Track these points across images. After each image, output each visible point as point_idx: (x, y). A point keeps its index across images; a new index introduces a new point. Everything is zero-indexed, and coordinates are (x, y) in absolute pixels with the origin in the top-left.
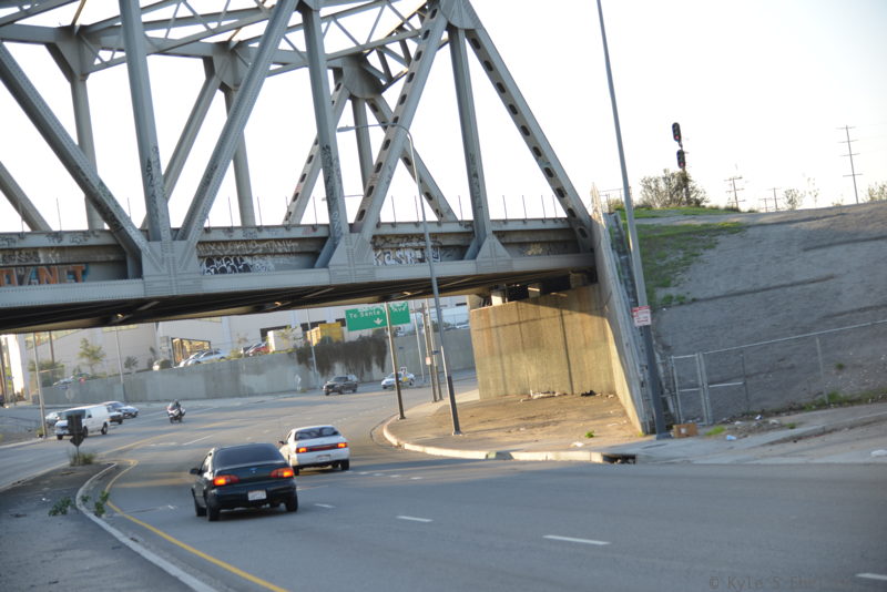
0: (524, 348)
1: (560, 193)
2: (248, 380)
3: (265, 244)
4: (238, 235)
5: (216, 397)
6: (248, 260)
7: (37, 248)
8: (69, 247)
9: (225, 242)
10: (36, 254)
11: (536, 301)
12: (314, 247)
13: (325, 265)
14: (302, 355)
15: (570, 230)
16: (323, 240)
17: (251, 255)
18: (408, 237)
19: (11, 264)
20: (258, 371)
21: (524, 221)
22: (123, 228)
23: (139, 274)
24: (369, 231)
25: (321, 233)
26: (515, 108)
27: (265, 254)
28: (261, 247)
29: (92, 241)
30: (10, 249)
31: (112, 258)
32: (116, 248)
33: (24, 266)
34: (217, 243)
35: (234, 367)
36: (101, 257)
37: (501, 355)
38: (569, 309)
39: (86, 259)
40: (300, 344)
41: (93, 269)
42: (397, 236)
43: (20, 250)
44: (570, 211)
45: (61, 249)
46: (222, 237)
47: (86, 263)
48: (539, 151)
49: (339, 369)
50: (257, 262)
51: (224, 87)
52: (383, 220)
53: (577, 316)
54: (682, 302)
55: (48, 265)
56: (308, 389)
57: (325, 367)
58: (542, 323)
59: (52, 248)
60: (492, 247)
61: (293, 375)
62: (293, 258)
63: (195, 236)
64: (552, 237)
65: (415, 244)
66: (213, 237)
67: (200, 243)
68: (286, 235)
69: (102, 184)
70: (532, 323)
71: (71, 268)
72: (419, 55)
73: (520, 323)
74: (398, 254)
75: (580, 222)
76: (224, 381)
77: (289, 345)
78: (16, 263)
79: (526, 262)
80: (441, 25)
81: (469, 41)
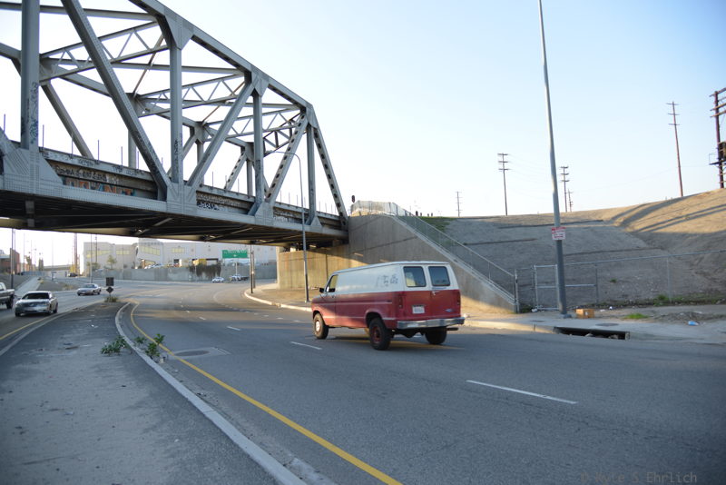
1: (339, 205)
2: (170, 275)
3: (226, 200)
4: (215, 192)
5: (158, 280)
6: (216, 206)
7: (106, 172)
8: (126, 177)
9: (208, 194)
10: (104, 176)
11: (314, 251)
12: (247, 206)
13: (253, 214)
14: (192, 269)
15: (338, 222)
16: (251, 204)
17: (218, 204)
18: (284, 210)
19: (88, 178)
20: (175, 272)
21: (325, 214)
22: (159, 172)
23: (164, 198)
24: (272, 204)
25: (251, 200)
26: (326, 167)
27: (225, 205)
28: (224, 201)
29: (139, 176)
30: (89, 169)
31: (149, 189)
32: (152, 183)
33: (97, 182)
34: (204, 193)
35: (166, 271)
36: (143, 187)
37: (291, 271)
38: (332, 255)
39: (133, 186)
40: (191, 265)
41: (136, 193)
42: (280, 209)
43: (95, 171)
44: (341, 214)
45: (120, 176)
46: (207, 191)
47: (134, 189)
48: (333, 186)
49: (204, 275)
50: (221, 208)
51: (198, 142)
52: (277, 200)
53: (336, 258)
55: (111, 185)
56: (193, 281)
57: (199, 273)
58: (316, 259)
59: (115, 174)
60: (316, 221)
61: (188, 275)
62: (237, 210)
63: (196, 186)
64: (335, 224)
65: (286, 214)
66: (203, 190)
67: (198, 192)
68: (236, 197)
69: (150, 144)
70: (312, 259)
71: (124, 189)
72: (296, 133)
74: (280, 218)
75: (344, 218)
76: (161, 275)
77: (187, 265)
78: (91, 178)
79: (327, 231)
80: (306, 123)
81: (314, 133)
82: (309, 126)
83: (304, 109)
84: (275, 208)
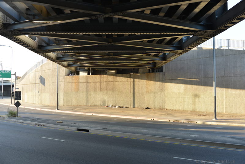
0: (101, 91)
58: (117, 83)
70: (109, 83)
73: (101, 82)
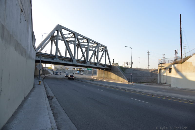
0: (103, 74)
1: (110, 63)
4: (92, 62)
12: (96, 64)
20: (74, 71)
23: (86, 64)
26: (108, 57)
31: (84, 62)
35: (72, 71)
38: (108, 72)
47: (82, 63)
48: (109, 60)
50: (92, 64)
51: (87, 51)
54: (126, 73)
58: (105, 72)
60: (106, 66)
64: (109, 66)
66: (90, 62)
75: (111, 66)
79: (108, 68)
80: (105, 50)
81: (107, 51)
82: (106, 50)
83: (105, 47)
84: (100, 64)
